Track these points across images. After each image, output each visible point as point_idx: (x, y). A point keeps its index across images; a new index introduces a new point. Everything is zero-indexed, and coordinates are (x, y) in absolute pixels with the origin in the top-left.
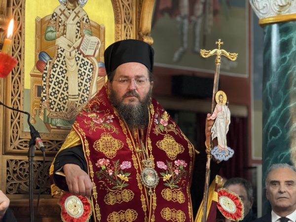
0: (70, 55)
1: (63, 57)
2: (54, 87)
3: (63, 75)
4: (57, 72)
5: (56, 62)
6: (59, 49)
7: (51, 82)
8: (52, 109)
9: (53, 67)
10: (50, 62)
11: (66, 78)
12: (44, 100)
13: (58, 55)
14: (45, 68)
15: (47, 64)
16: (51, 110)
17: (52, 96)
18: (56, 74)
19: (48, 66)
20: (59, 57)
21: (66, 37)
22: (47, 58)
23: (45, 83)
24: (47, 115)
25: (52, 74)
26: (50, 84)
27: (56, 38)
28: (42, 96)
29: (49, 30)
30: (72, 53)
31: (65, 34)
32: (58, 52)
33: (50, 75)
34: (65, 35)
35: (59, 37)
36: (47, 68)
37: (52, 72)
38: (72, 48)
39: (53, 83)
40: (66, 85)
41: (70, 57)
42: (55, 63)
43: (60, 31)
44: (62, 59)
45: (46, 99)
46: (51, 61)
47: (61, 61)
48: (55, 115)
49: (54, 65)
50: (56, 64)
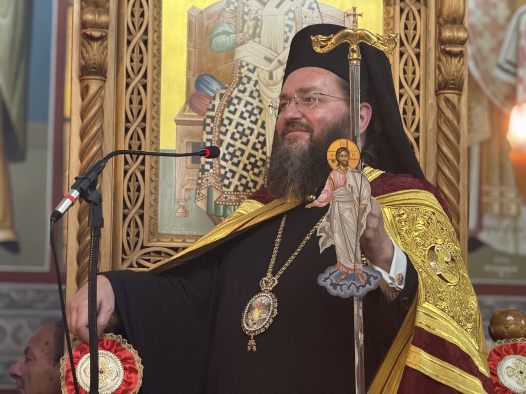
0: (271, 77)
1: (252, 83)
2: (232, 142)
3: (253, 118)
4: (238, 113)
5: (235, 93)
6: (243, 67)
7: (225, 134)
8: (228, 186)
9: (230, 103)
10: (221, 95)
11: (260, 123)
12: (208, 171)
13: (241, 78)
14: (210, 107)
15: (214, 98)
16: (225, 189)
17: (226, 161)
18: (236, 118)
19: (217, 102)
20: (244, 84)
21: (259, 43)
22: (215, 86)
23: (210, 137)
24: (215, 199)
25: (227, 118)
26: (222, 137)
27: (237, 45)
28: (203, 163)
29: (220, 30)
30: (274, 73)
31: (259, 37)
32: (240, 73)
33: (223, 120)
34: (257, 39)
35: (243, 43)
36: (214, 106)
37: (226, 114)
38: (275, 63)
39: (229, 135)
40: (261, 139)
41: (271, 82)
42: (233, 95)
43: (246, 30)
44: (250, 87)
45: (212, 167)
46: (223, 91)
47: (249, 90)
48: (233, 198)
49: (232, 99)
50: (237, 97)
